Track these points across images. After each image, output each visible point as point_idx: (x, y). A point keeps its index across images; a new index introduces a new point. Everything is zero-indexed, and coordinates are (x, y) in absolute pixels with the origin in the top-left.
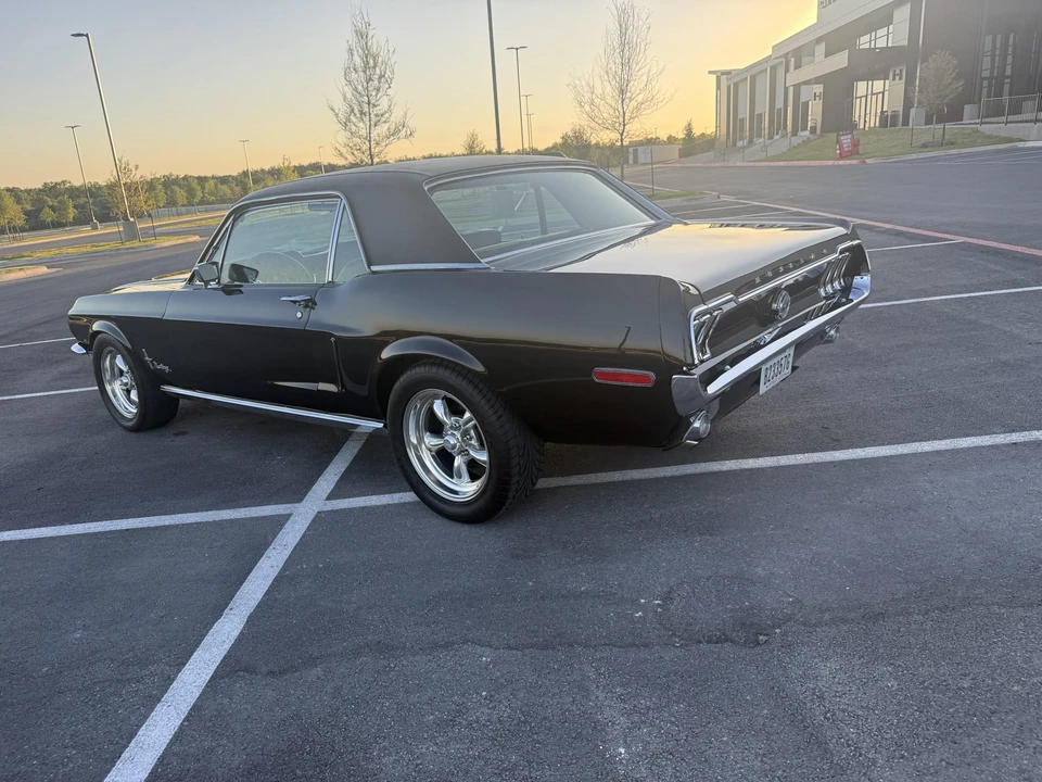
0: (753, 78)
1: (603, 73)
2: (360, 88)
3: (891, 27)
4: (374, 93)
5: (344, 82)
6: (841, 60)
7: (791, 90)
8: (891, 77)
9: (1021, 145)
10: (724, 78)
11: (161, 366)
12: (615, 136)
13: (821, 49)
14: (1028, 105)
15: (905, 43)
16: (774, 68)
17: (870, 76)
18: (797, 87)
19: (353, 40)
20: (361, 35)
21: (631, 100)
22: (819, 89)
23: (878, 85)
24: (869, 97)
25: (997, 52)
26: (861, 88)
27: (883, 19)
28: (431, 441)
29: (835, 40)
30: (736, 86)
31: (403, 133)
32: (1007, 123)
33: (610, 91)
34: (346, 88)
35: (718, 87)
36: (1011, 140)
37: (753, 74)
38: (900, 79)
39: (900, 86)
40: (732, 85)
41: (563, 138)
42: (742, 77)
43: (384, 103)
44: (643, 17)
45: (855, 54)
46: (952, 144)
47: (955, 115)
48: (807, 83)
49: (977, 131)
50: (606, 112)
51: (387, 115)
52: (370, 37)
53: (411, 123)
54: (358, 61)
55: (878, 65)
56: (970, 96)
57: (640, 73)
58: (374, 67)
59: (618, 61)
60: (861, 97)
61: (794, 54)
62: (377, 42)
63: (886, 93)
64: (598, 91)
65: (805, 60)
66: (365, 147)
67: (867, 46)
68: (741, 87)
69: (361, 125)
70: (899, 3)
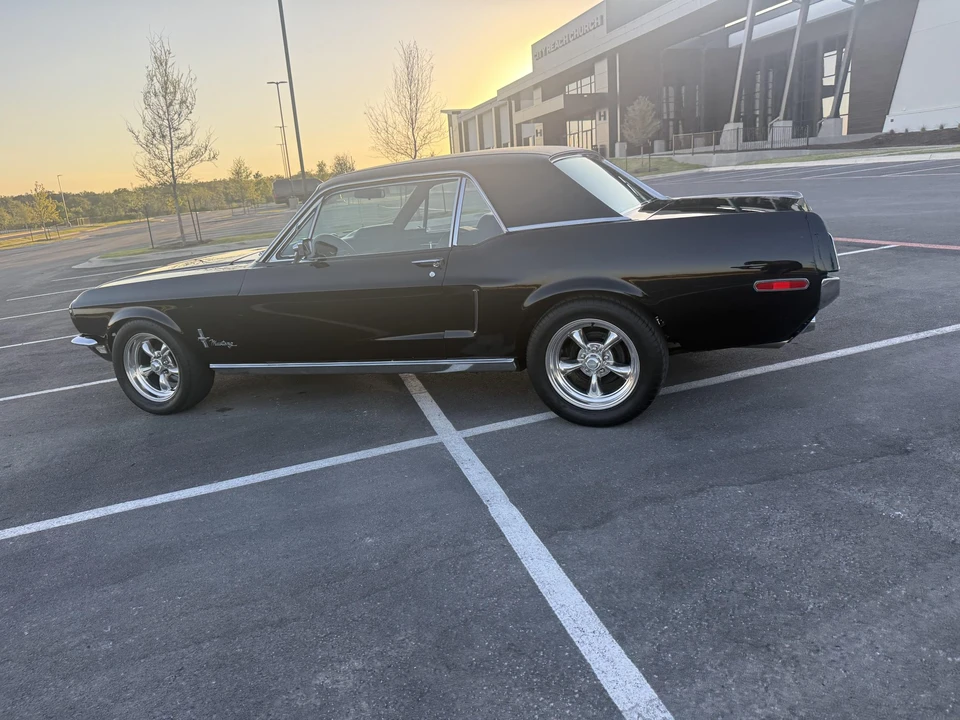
0: (480, 117)
1: (392, 104)
2: (161, 113)
3: (593, 77)
4: (176, 117)
5: (144, 106)
6: (558, 103)
7: (514, 127)
8: (597, 118)
9: (706, 170)
10: (454, 117)
11: (223, 343)
12: (408, 159)
13: (538, 93)
14: (699, 141)
15: (606, 90)
16: (497, 110)
17: (580, 117)
18: (519, 126)
19: (152, 66)
20: (161, 62)
21: (421, 129)
22: (539, 127)
23: (587, 124)
24: (581, 134)
25: (672, 100)
26: (573, 126)
27: (587, 69)
28: (563, 366)
29: (551, 87)
30: (466, 123)
31: (206, 155)
32: (693, 154)
33: (400, 121)
34: (146, 111)
35: (450, 125)
36: (698, 167)
37: (480, 112)
38: (605, 119)
39: (605, 125)
40: (464, 124)
41: (319, 166)
42: (470, 116)
43: (185, 128)
44: (427, 57)
45: (568, 98)
46: (657, 170)
47: (649, 150)
48: (527, 122)
49: (671, 160)
50: (399, 138)
51: (189, 138)
52: (169, 64)
53: (214, 146)
54: (158, 86)
55: (585, 108)
56: (662, 134)
57: (425, 107)
58: (175, 93)
59: (407, 94)
60: (573, 134)
61: (514, 97)
62: (178, 69)
63: (594, 131)
64: (390, 122)
65: (523, 103)
66: (167, 168)
67: (575, 92)
68: (470, 124)
69: (162, 147)
70: (599, 58)
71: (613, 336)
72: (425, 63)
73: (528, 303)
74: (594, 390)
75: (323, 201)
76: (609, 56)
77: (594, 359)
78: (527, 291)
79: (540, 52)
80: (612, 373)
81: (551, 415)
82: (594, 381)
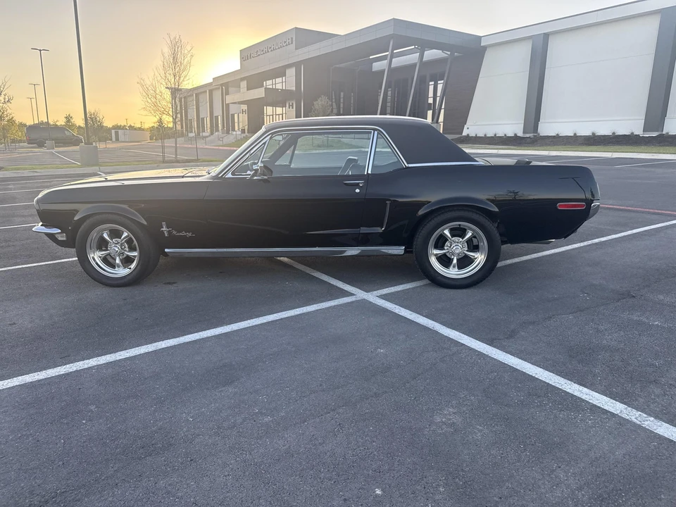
0: (197, 95)
3: (284, 78)
6: (259, 93)
7: (225, 105)
8: (287, 105)
10: (176, 93)
11: (183, 234)
13: (244, 84)
15: (294, 89)
17: (274, 104)
18: (228, 105)
22: (245, 107)
23: (279, 110)
24: (274, 116)
26: (269, 110)
28: (436, 252)
29: (255, 81)
30: (185, 98)
37: (197, 92)
38: (293, 108)
39: (292, 111)
40: (183, 98)
41: (66, 118)
42: (189, 94)
44: (189, 48)
45: (266, 90)
46: (332, 146)
48: (234, 103)
49: (340, 141)
55: (279, 99)
61: (224, 84)
63: (284, 115)
65: (231, 89)
67: (271, 87)
68: (189, 99)
70: (289, 66)
71: (470, 233)
72: (186, 51)
74: (454, 266)
76: (297, 65)
78: (421, 205)
79: (246, 55)
80: (466, 256)
82: (455, 261)
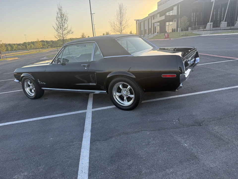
0: (144, 21)
1: (116, 19)
2: (60, 22)
3: (173, 11)
4: (64, 23)
5: (56, 21)
6: (163, 18)
7: (152, 24)
8: (174, 21)
9: (201, 35)
10: (138, 21)
11: (43, 83)
13: (158, 15)
14: (201, 27)
15: (176, 14)
16: (148, 19)
17: (169, 21)
18: (154, 23)
19: (58, 11)
20: (60, 10)
21: (123, 25)
22: (159, 24)
23: (171, 23)
24: (169, 25)
25: (194, 16)
26: (167, 24)
27: (171, 9)
28: (118, 94)
29: (162, 13)
30: (140, 23)
31: (71, 32)
32: (198, 31)
33: (118, 24)
34: (57, 22)
35: (136, 23)
36: (199, 35)
37: (144, 20)
38: (176, 22)
39: (176, 23)
40: (139, 23)
42: (142, 21)
43: (66, 26)
44: (125, 7)
45: (166, 16)
46: (188, 35)
47: (187, 30)
48: (156, 22)
49: (192, 33)
50: (117, 28)
51: (67, 28)
52: (62, 10)
53: (72, 30)
54: (59, 16)
55: (171, 19)
56: (190, 26)
57: (124, 20)
58: (63, 17)
59: (120, 17)
60: (167, 26)
61: (153, 16)
62: (64, 11)
63: (173, 25)
64: (115, 23)
65: (155, 18)
66: (62, 36)
67: (168, 15)
68: (141, 23)
69: (61, 31)
70: (174, 6)
71: (129, 87)
73: (108, 76)
74: (125, 101)
75: (64, 48)
76: (177, 5)
77: (125, 92)
78: (108, 73)
79: (159, 4)
80: (129, 97)
81: (114, 106)
82: (125, 98)
